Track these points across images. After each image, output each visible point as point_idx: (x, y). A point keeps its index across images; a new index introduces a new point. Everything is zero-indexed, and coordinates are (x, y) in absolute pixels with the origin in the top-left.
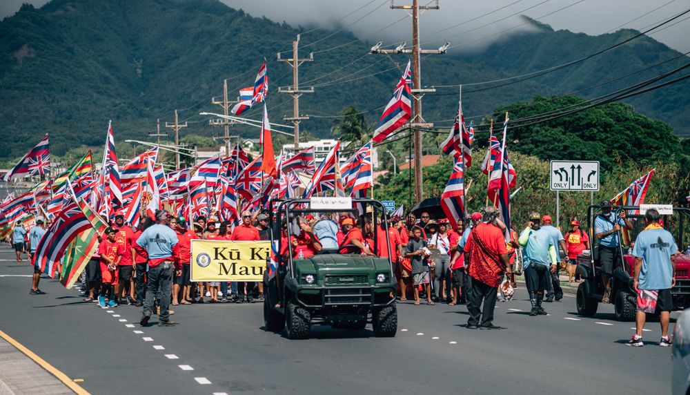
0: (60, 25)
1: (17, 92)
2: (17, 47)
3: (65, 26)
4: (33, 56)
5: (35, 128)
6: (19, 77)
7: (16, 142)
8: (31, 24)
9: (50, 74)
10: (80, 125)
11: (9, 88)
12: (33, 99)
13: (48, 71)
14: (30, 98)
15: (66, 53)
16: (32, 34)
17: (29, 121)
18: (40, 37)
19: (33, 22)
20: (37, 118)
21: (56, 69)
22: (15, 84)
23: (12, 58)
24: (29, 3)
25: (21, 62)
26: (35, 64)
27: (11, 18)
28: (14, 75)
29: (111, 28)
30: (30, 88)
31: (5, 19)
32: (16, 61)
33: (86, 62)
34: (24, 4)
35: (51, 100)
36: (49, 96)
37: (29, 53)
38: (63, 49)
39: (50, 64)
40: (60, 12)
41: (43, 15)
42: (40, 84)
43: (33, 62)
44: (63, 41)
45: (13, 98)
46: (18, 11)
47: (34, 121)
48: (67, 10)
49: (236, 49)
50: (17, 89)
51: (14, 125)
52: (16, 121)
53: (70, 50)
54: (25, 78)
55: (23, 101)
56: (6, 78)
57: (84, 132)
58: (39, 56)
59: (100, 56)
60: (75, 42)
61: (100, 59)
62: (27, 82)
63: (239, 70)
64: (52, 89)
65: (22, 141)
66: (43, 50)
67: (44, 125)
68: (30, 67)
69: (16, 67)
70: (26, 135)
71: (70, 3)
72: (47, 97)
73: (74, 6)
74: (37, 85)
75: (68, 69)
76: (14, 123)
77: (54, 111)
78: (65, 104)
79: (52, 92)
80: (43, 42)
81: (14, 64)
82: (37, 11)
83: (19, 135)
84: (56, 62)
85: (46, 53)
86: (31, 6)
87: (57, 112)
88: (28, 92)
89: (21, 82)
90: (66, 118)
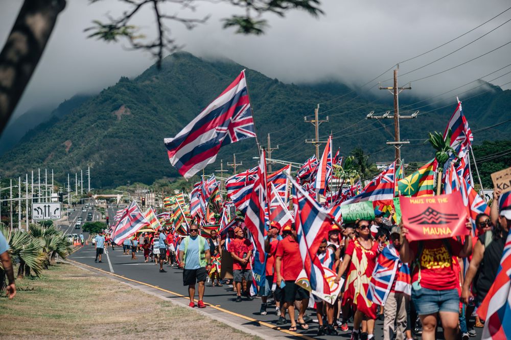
0: (148, 92)
1: (117, 139)
2: (117, 108)
3: (151, 92)
4: (129, 113)
5: (130, 165)
6: (118, 129)
7: (117, 175)
8: (127, 91)
9: (140, 127)
10: (162, 162)
11: (111, 137)
12: (129, 144)
13: (139, 124)
14: (127, 144)
15: (152, 111)
16: (128, 98)
17: (126, 160)
18: (133, 100)
19: (129, 90)
20: (132, 158)
21: (145, 122)
22: (116, 133)
23: (113, 115)
24: (126, 77)
25: (120, 118)
26: (130, 120)
27: (113, 87)
28: (115, 127)
29: (183, 93)
30: (127, 136)
31: (109, 88)
32: (117, 118)
33: (166, 118)
34: (122, 77)
35: (141, 145)
36: (140, 142)
37: (126, 112)
38: (149, 109)
39: (141, 119)
40: (147, 82)
41: (136, 85)
42: (134, 133)
43: (128, 118)
44: (149, 103)
45: (115, 144)
46: (118, 82)
47: (129, 159)
48: (152, 81)
49: (273, 107)
50: (117, 137)
51: (116, 163)
52: (117, 160)
53: (155, 109)
54: (123, 129)
55: (122, 146)
56: (110, 130)
57: (165, 167)
58: (133, 114)
59: (176, 113)
60: (158, 103)
61: (176, 115)
62: (124, 132)
63: (275, 122)
64: (142, 137)
65: (121, 174)
66: (135, 110)
67: (136, 163)
68: (127, 121)
69: (116, 122)
70: (124, 170)
71: (155, 76)
72: (139, 143)
73: (157, 78)
74: (132, 134)
75: (153, 122)
76: (115, 161)
77: (144, 153)
78: (151, 147)
79: (142, 140)
80: (135, 104)
81: (115, 120)
82: (131, 82)
83: (119, 170)
84: (145, 118)
85: (138, 111)
86: (127, 78)
87: (146, 154)
88: (125, 140)
89: (120, 132)
90: (153, 158)
